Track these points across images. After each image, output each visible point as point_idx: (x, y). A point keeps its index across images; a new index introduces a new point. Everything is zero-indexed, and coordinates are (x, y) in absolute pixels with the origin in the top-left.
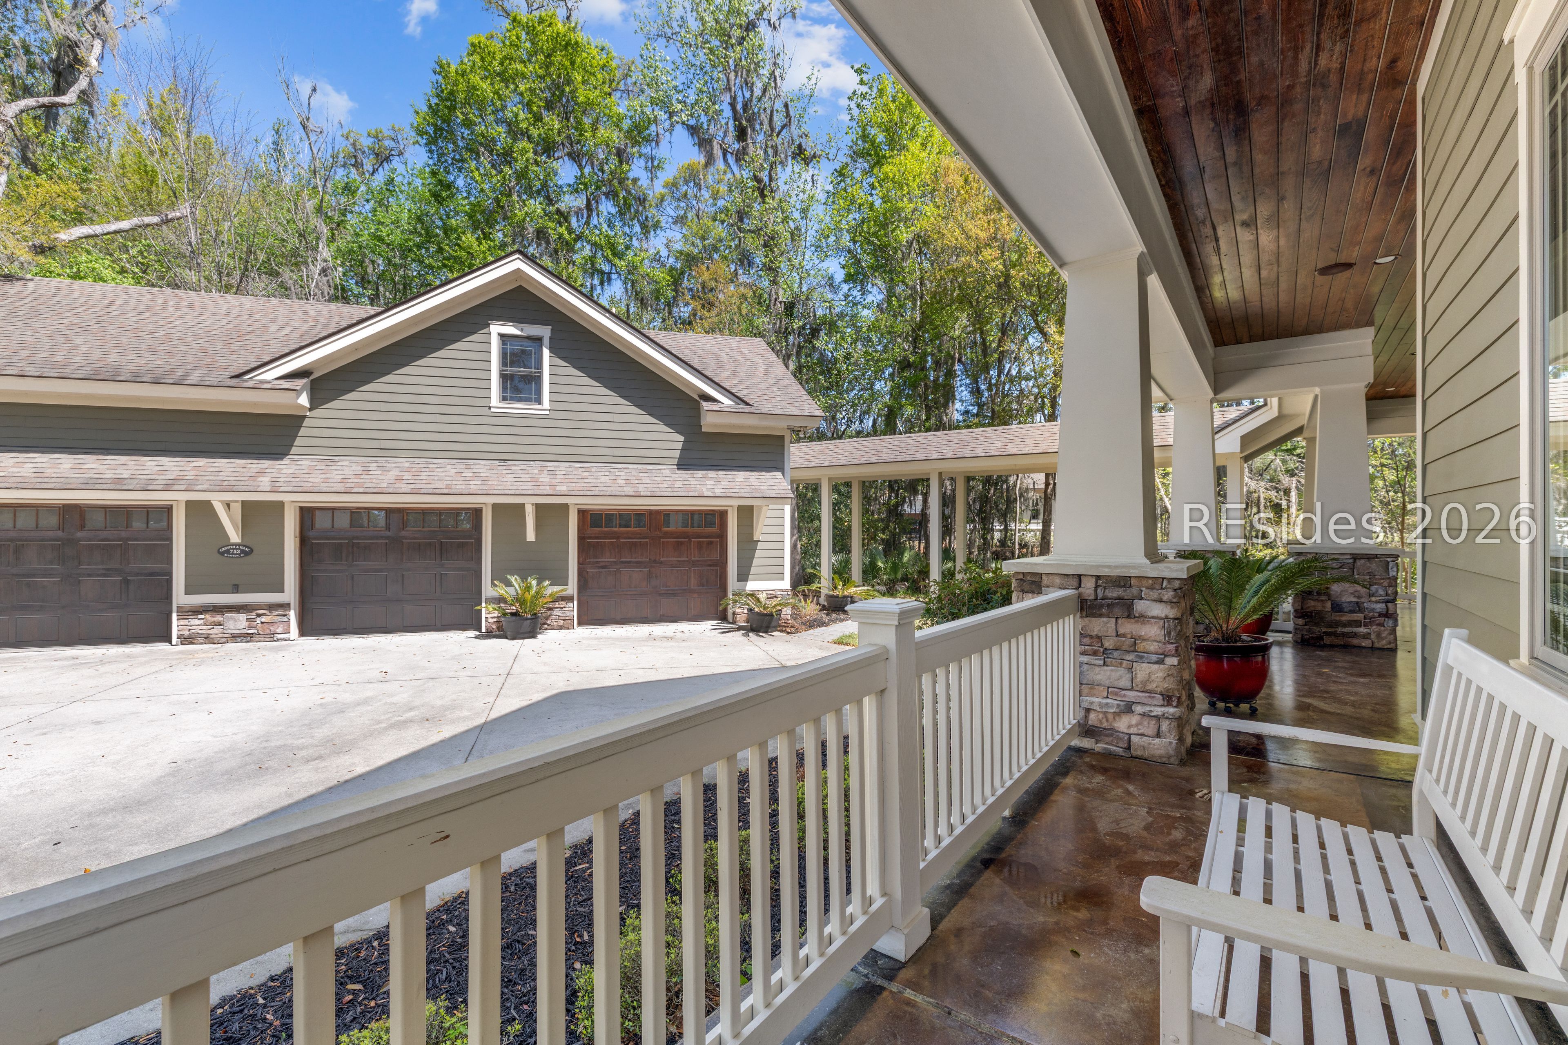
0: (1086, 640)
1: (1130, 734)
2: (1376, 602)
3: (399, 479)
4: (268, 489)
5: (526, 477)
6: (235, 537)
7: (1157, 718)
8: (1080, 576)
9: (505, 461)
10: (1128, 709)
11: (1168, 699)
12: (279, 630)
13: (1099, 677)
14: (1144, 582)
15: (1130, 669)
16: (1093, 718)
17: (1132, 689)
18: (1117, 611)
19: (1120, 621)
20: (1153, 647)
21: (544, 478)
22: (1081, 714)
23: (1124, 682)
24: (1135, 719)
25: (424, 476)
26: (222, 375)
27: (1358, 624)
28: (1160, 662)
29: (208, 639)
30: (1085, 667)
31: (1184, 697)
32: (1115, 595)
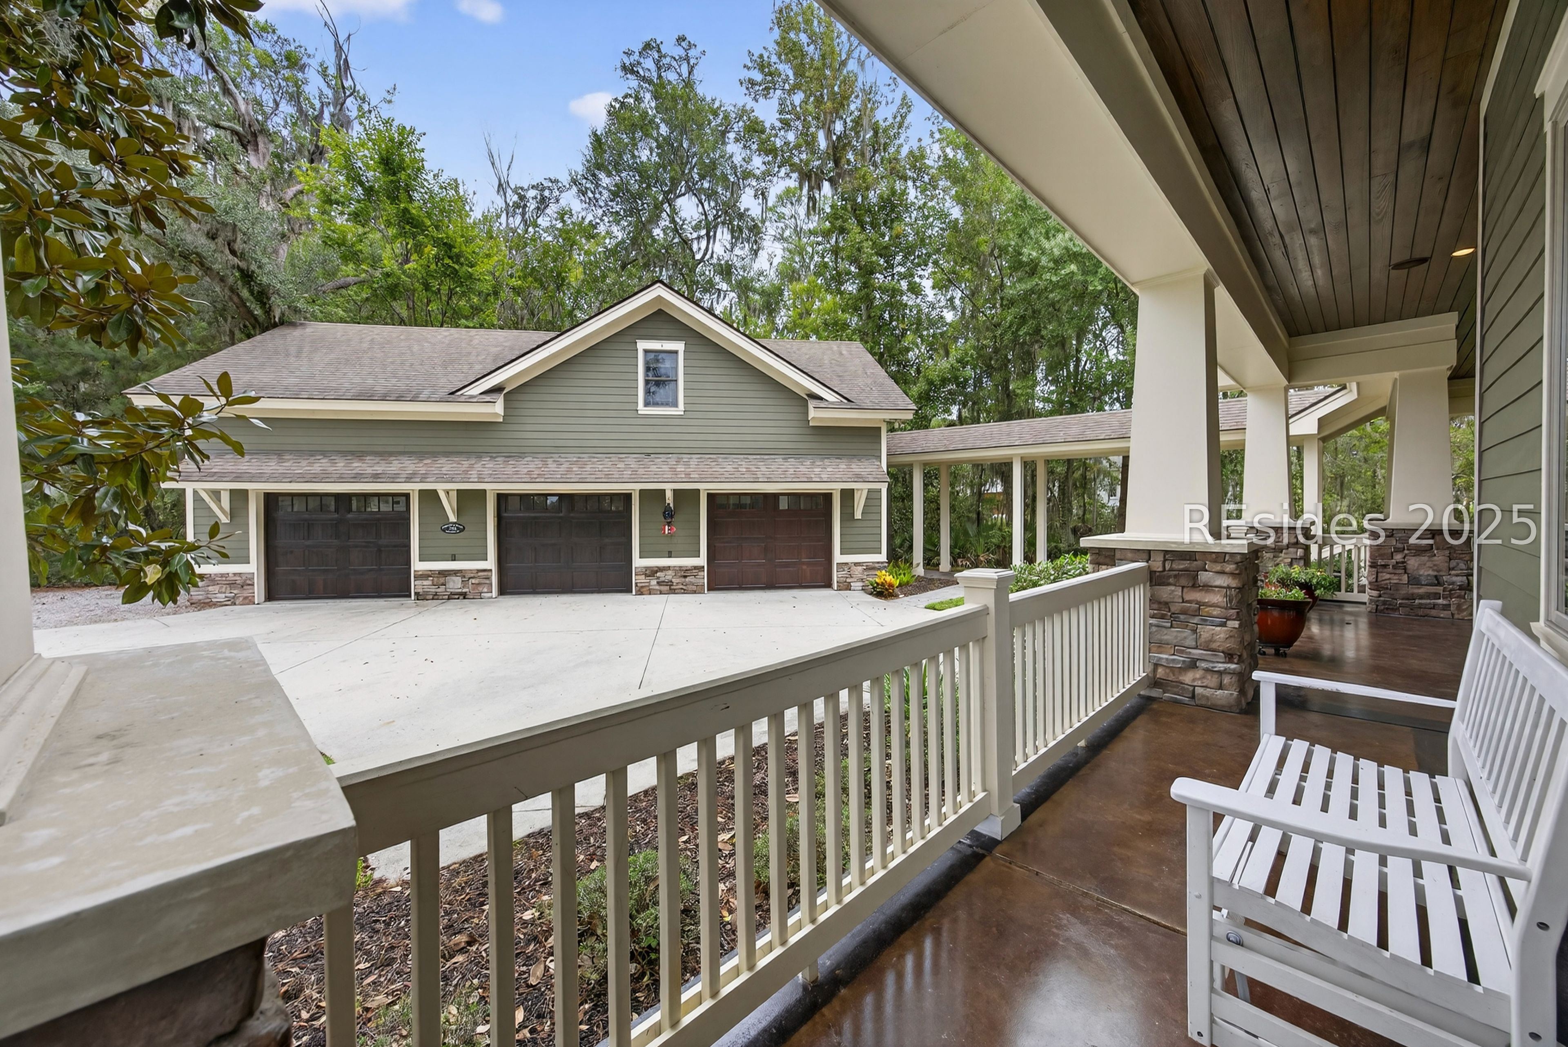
0: (1155, 606)
1: (1195, 686)
2: (1457, 575)
3: (569, 471)
4: (476, 480)
5: (665, 468)
6: (453, 518)
7: (1220, 673)
8: (1150, 551)
9: (649, 454)
10: (1193, 664)
11: (1229, 656)
12: (485, 590)
13: (1165, 637)
14: (1208, 556)
15: (1195, 631)
16: (1160, 672)
17: (1196, 648)
18: (1183, 582)
19: (1185, 590)
20: (1216, 612)
21: (680, 468)
22: (1149, 668)
23: (1190, 642)
24: (1198, 674)
25: (588, 468)
26: (443, 393)
27: (1437, 596)
28: (1223, 625)
29: (435, 597)
30: (1154, 629)
31: (1245, 655)
32: (1181, 567)
